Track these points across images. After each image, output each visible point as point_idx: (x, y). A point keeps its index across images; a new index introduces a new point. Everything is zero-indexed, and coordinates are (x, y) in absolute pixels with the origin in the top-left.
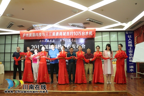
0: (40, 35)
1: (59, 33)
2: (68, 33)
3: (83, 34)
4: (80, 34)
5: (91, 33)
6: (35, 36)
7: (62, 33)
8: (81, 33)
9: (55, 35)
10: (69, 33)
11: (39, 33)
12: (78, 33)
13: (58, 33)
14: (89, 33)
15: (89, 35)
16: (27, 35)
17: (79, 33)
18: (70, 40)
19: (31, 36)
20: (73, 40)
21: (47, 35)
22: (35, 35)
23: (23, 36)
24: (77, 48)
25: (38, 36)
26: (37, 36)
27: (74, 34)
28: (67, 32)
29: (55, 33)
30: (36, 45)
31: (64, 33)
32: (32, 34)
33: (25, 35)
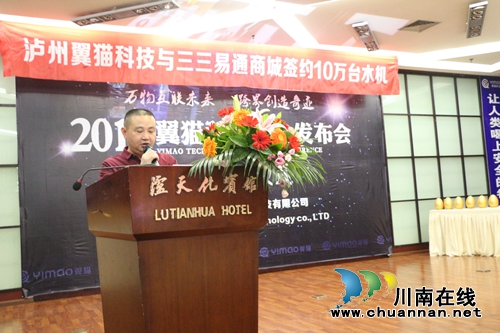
1: (249, 59)
2: (291, 64)
3: (353, 77)
4: (340, 73)
5: (381, 74)
6: (115, 65)
8: (347, 68)
9: (231, 68)
10: (298, 65)
11: (140, 50)
12: (334, 67)
13: (243, 58)
14: (374, 73)
15: (375, 81)
16: (58, 51)
17: (338, 70)
19: (86, 62)
21: (188, 65)
22: (115, 56)
23: (29, 57)
25: (130, 63)
26: (125, 66)
29: (227, 56)
30: (104, 121)
31: (273, 61)
32: (93, 48)
33: (42, 48)
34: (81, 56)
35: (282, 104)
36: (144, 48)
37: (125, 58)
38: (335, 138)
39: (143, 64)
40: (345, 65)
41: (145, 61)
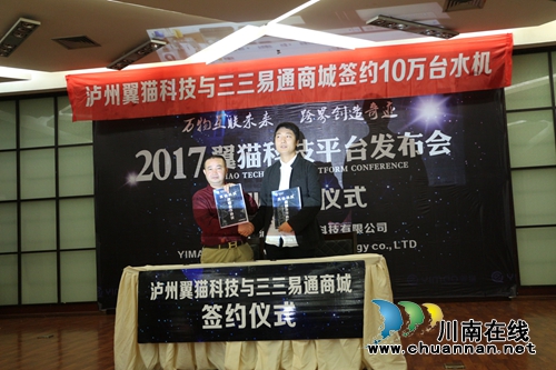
0: (188, 89)
1: (296, 73)
2: (348, 70)
3: (436, 73)
4: (417, 71)
5: (482, 62)
6: (160, 99)
7: (316, 72)
8: (427, 64)
9: (276, 85)
11: (182, 82)
12: (408, 65)
13: (289, 72)
14: (470, 64)
15: (472, 73)
16: (112, 93)
17: (413, 67)
18: (357, 109)
19: (135, 99)
20: (380, 112)
21: (230, 89)
22: (159, 90)
23: (90, 103)
24: (405, 153)
25: (173, 95)
26: (168, 98)
27: (381, 73)
28: (343, 66)
29: (271, 72)
30: (164, 151)
31: (326, 69)
32: (140, 86)
33: (100, 93)
34: (131, 95)
35: (354, 115)
36: (186, 78)
37: (168, 91)
38: (427, 150)
39: (185, 94)
40: (424, 59)
41: (187, 91)
